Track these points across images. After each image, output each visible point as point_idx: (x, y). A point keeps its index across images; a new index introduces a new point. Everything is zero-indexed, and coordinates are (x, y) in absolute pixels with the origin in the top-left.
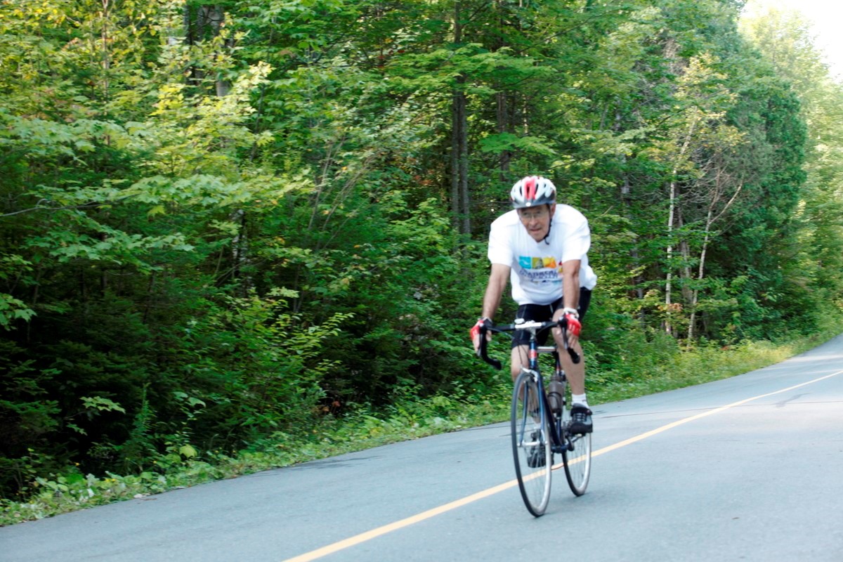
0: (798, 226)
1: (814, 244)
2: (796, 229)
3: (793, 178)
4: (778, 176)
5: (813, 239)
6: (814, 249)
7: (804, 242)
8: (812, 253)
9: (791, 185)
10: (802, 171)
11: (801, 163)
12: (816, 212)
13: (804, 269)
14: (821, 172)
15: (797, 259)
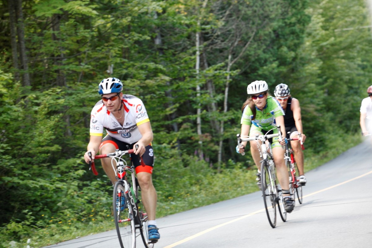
0: (305, 62)
1: (320, 76)
2: (303, 65)
3: (299, 21)
4: (286, 20)
5: (319, 72)
6: (320, 80)
7: (312, 75)
8: (319, 84)
9: (297, 28)
10: (306, 15)
11: (305, 9)
12: (321, 50)
13: (313, 97)
14: (323, 15)
15: (306, 89)
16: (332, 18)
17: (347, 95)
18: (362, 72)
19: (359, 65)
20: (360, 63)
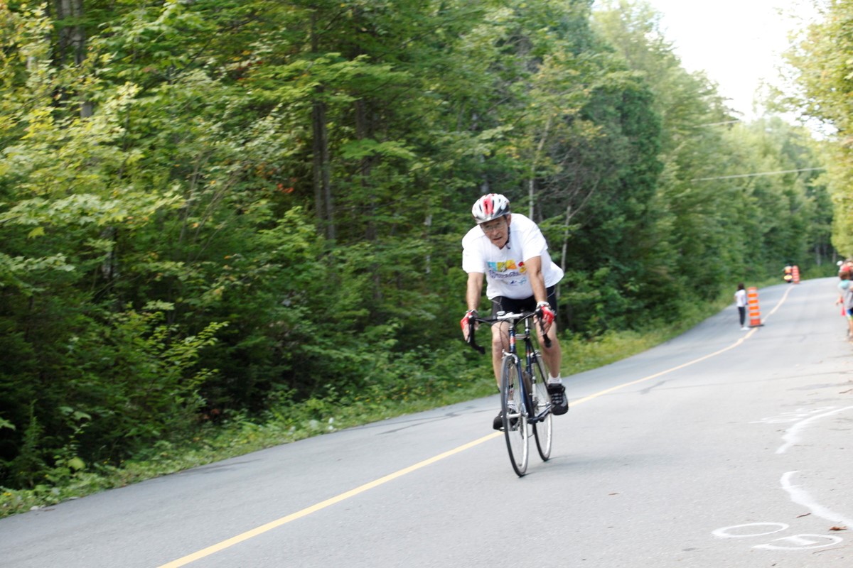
0: (656, 216)
1: (673, 233)
2: (655, 219)
3: (650, 169)
4: (635, 167)
5: (673, 228)
6: (673, 237)
7: (664, 231)
8: (672, 242)
9: (648, 176)
10: (658, 162)
11: (657, 154)
12: (674, 202)
13: (665, 257)
14: (678, 162)
15: (657, 248)
16: (688, 166)
17: (704, 256)
18: (721, 229)
19: (719, 221)
20: (719, 218)
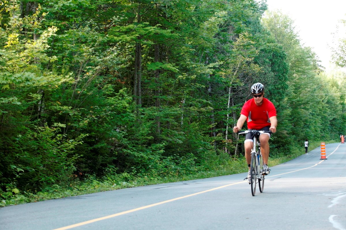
0: (284, 108)
1: (290, 116)
2: (283, 110)
3: (282, 87)
4: (276, 86)
5: (291, 114)
6: (290, 118)
7: (287, 115)
8: (290, 120)
9: (281, 90)
10: (286, 85)
11: (286, 81)
12: (292, 103)
13: (286, 127)
14: (294, 86)
15: (283, 123)
16: (300, 88)
17: (303, 128)
18: (312, 117)
19: (310, 113)
20: (311, 112)
